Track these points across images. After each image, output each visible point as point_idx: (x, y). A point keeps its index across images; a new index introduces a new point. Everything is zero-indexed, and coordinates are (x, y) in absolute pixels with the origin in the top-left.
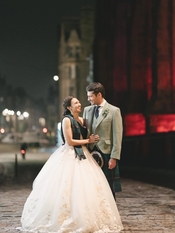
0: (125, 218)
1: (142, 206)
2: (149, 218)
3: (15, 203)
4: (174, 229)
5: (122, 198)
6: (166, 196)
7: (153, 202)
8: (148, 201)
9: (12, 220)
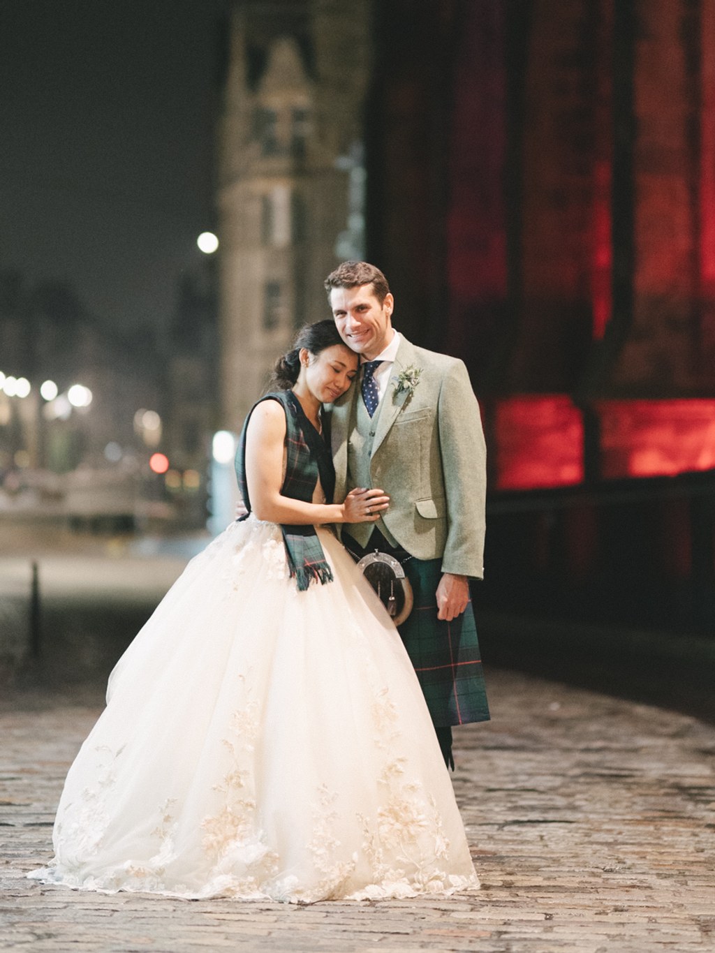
0: (490, 838)
1: (563, 785)
2: (591, 839)
3: (26, 766)
4: (696, 883)
5: (480, 753)
6: (666, 747)
7: (610, 768)
8: (588, 765)
9: (12, 840)
